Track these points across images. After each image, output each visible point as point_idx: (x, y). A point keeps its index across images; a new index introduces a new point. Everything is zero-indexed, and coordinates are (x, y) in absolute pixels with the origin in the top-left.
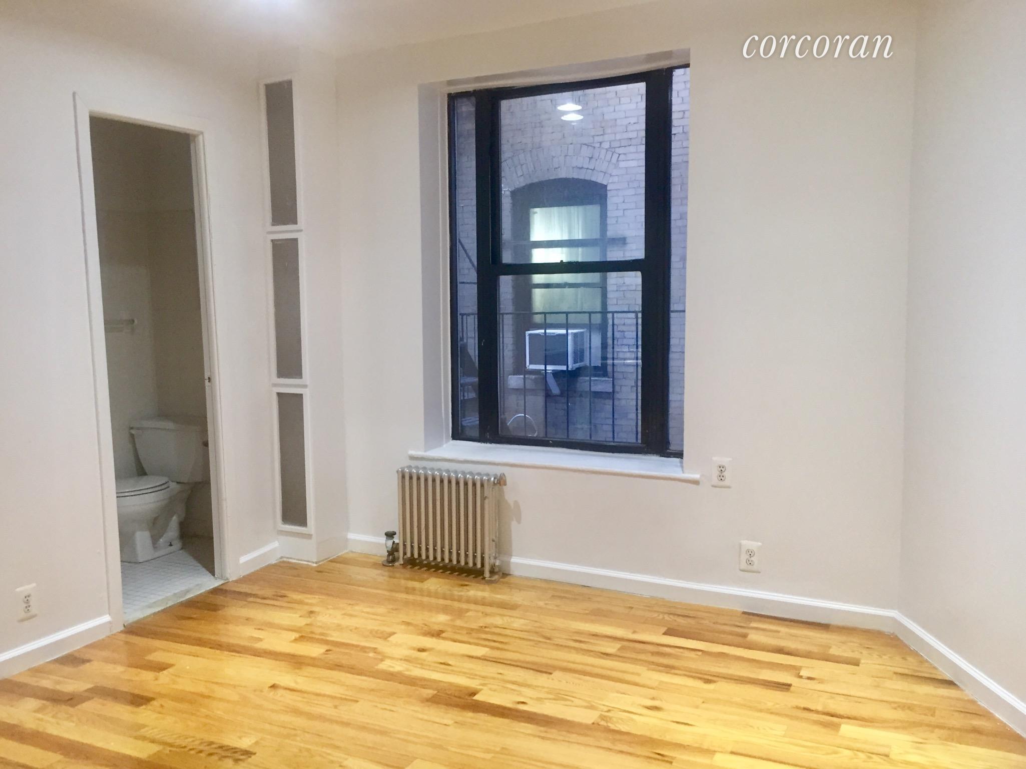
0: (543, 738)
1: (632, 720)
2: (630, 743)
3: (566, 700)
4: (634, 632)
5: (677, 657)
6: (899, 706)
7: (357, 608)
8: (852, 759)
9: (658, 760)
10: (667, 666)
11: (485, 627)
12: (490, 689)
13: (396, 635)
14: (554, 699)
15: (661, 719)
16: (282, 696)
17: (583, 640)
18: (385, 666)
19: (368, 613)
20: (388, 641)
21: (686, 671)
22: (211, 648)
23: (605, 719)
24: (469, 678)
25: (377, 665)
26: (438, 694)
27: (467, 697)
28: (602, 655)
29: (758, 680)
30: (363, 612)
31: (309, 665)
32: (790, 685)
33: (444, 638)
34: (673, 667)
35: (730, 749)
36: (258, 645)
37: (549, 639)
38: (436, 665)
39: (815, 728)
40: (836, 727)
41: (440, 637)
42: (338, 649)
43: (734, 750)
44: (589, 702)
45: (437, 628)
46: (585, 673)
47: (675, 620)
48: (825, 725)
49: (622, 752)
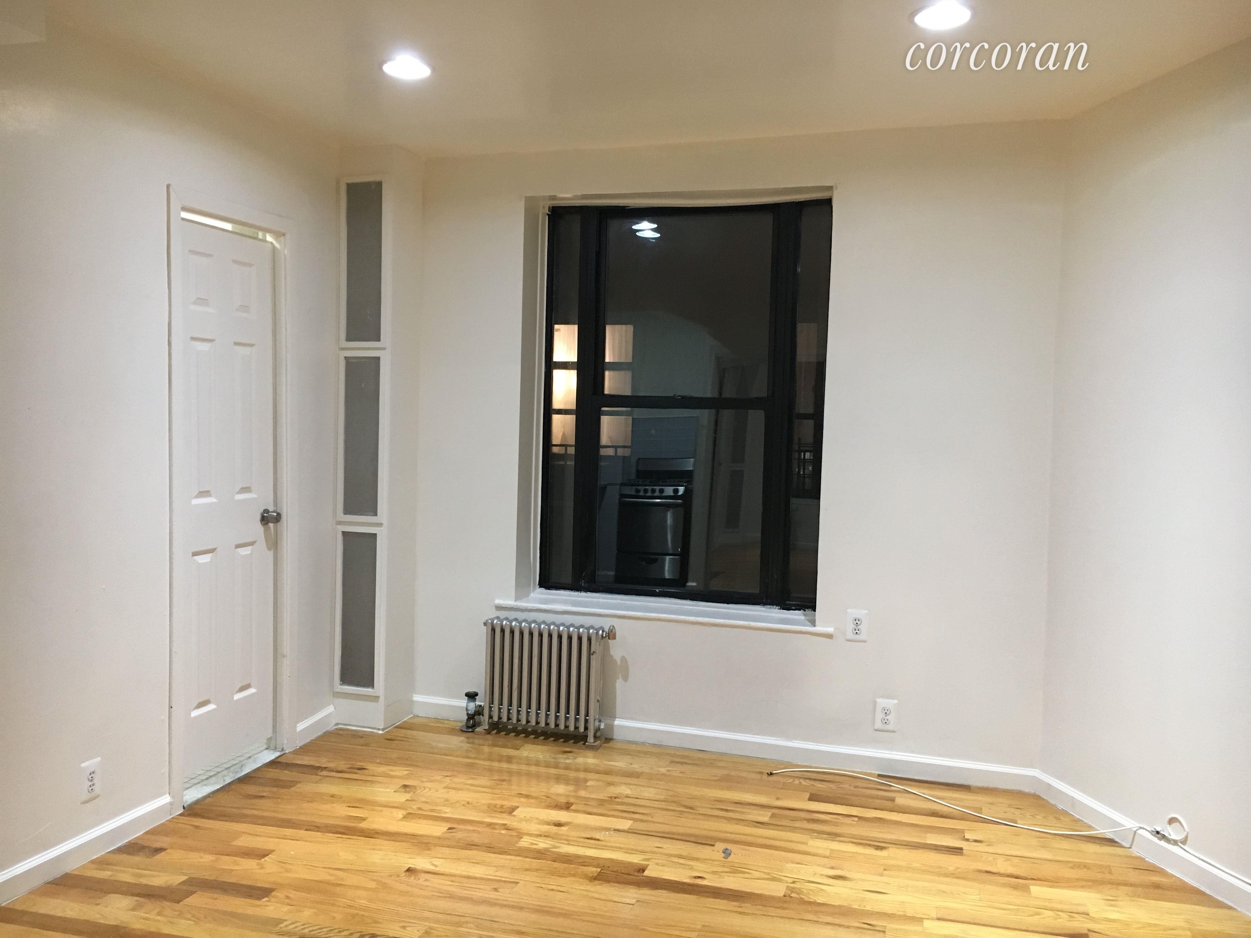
0: (741, 913)
1: (822, 890)
2: (832, 914)
3: (744, 873)
4: (778, 799)
5: (836, 824)
6: (1074, 865)
7: (456, 780)
8: (1056, 919)
9: (869, 929)
10: (829, 834)
11: (615, 798)
12: (657, 864)
13: (519, 809)
14: (730, 872)
15: (851, 889)
16: (426, 880)
17: (729, 808)
18: (525, 842)
19: (472, 785)
20: (514, 816)
21: (851, 838)
22: (307, 830)
23: (795, 891)
24: (627, 853)
25: (517, 842)
26: (602, 871)
27: (636, 874)
28: (756, 824)
29: (926, 844)
30: (467, 784)
31: (436, 845)
32: (961, 849)
33: (576, 811)
34: (837, 835)
35: (935, 916)
36: (363, 825)
37: (691, 808)
38: (582, 840)
39: (1006, 890)
40: (1026, 889)
41: (570, 810)
42: (462, 827)
43: (939, 916)
44: (768, 874)
45: (563, 800)
46: (750, 844)
47: (813, 785)
48: (1015, 887)
49: (828, 924)
